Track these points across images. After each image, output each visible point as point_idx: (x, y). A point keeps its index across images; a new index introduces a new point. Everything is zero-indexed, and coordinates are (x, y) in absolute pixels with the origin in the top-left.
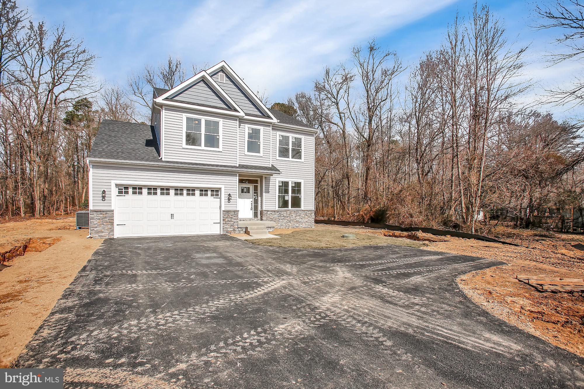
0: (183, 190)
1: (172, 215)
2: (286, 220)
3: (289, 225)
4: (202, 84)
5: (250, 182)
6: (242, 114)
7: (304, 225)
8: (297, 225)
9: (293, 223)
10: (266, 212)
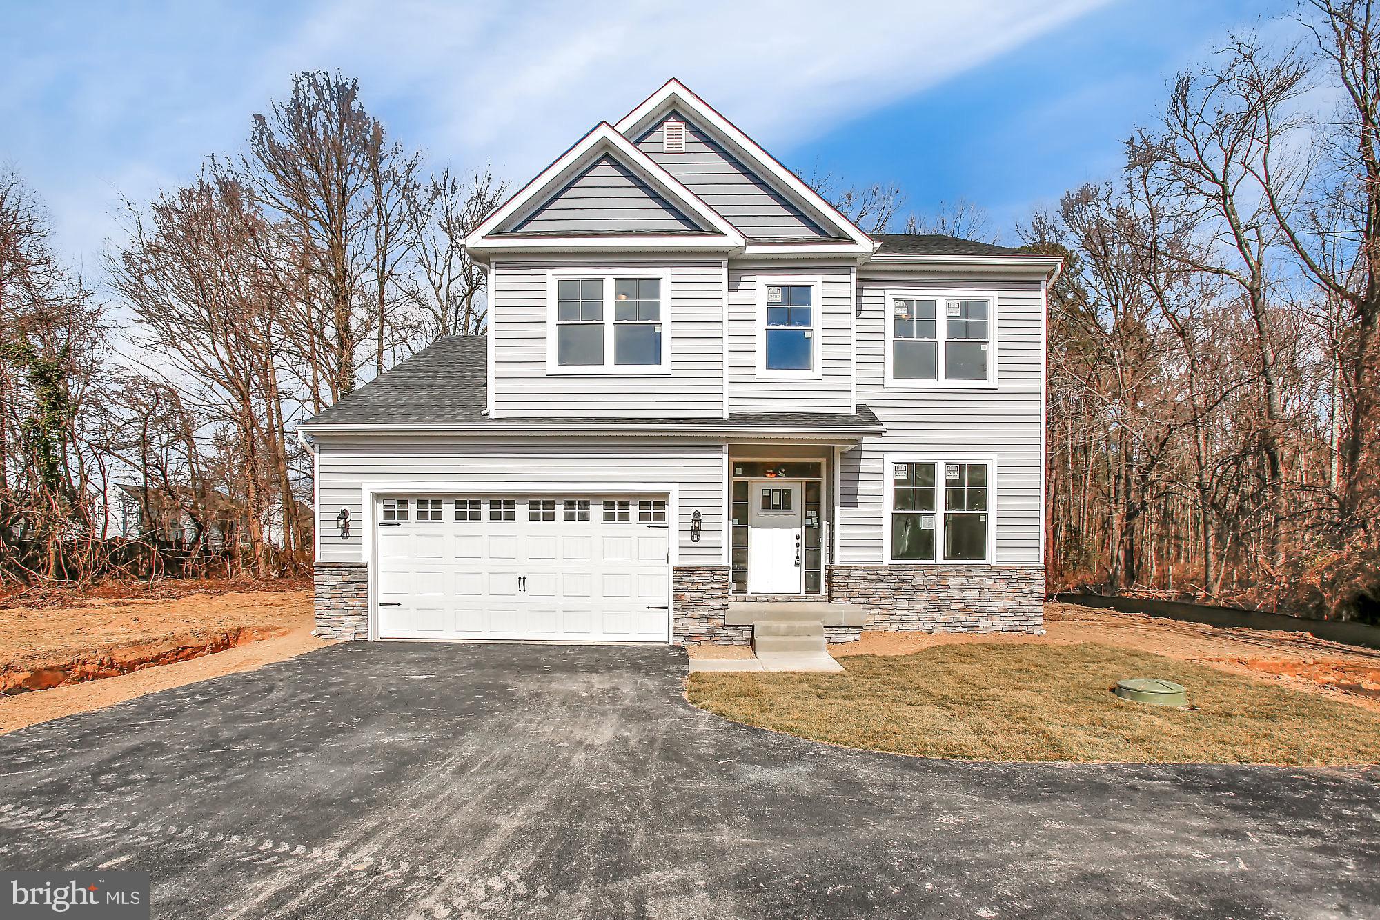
0: (552, 503)
1: (522, 581)
2: (923, 603)
3: (934, 620)
4: (605, 169)
5: (794, 470)
6: (733, 239)
7: (998, 622)
8: (969, 621)
9: (952, 614)
10: (845, 573)
